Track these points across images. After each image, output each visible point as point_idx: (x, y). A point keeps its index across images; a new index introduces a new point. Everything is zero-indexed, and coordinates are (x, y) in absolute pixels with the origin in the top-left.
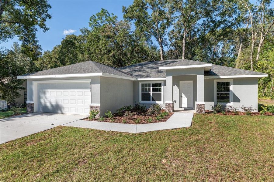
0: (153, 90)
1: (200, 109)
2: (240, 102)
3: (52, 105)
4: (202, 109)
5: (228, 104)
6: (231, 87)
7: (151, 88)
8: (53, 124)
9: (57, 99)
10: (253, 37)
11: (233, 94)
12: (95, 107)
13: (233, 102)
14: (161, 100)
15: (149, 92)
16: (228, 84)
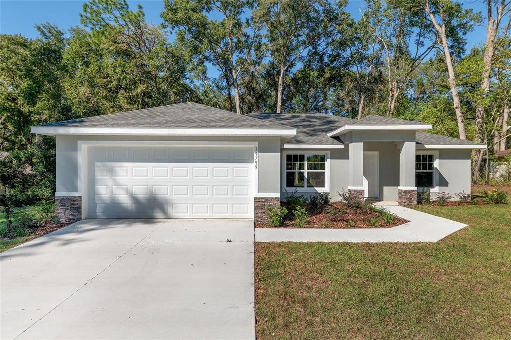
0: (310, 167)
1: (409, 198)
2: (447, 186)
3: (135, 200)
4: (413, 199)
5: (432, 190)
6: (436, 164)
7: (306, 163)
8: (229, 241)
9: (153, 186)
10: (390, 88)
11: (440, 174)
12: (267, 200)
13: (439, 186)
14: (323, 185)
15: (302, 171)
16: (431, 158)
